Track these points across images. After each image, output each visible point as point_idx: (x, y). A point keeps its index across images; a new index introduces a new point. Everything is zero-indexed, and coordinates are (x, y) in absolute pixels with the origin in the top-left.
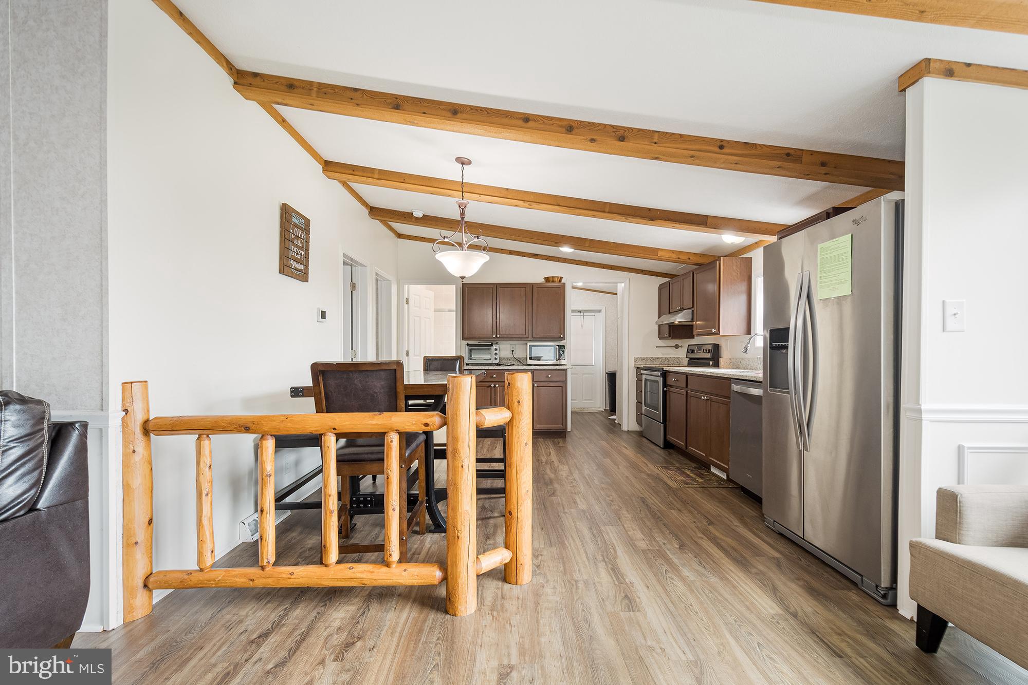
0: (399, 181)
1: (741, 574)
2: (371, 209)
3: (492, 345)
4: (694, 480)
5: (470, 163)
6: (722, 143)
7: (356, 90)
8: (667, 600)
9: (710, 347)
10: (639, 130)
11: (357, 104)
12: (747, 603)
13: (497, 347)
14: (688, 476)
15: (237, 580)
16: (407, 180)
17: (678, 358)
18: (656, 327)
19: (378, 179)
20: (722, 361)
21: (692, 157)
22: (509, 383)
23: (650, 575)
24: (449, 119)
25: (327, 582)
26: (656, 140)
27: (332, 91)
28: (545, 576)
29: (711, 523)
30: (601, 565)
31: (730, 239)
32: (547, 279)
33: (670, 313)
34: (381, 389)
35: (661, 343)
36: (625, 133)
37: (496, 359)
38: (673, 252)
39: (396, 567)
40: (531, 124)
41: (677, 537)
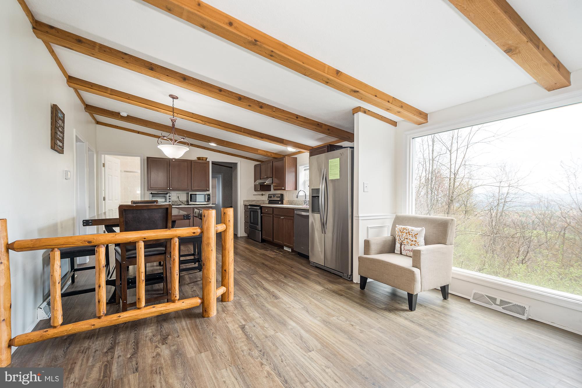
0: (126, 98)
1: (308, 281)
2: (86, 106)
3: (167, 194)
4: (279, 253)
5: (177, 98)
6: (297, 116)
7: (126, 54)
8: (288, 294)
9: (279, 195)
10: (268, 105)
11: (126, 62)
12: (313, 289)
13: (170, 195)
14: (276, 252)
15: (83, 327)
16: (131, 98)
17: (263, 200)
18: (253, 186)
19: (110, 94)
20: (284, 202)
21: (287, 119)
22: (225, 213)
23: (279, 288)
24: (180, 81)
25: (141, 317)
26: (274, 110)
27: (110, 51)
28: (238, 296)
29: (292, 268)
30: (259, 288)
31: (291, 149)
32: (199, 158)
33: (260, 179)
34: (158, 218)
35: (256, 193)
36: (263, 105)
37: (170, 201)
38: (264, 151)
39: (178, 302)
40: (222, 93)
41: (282, 274)
